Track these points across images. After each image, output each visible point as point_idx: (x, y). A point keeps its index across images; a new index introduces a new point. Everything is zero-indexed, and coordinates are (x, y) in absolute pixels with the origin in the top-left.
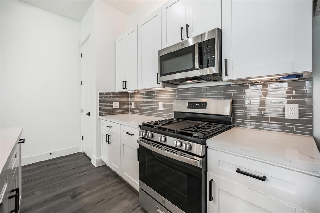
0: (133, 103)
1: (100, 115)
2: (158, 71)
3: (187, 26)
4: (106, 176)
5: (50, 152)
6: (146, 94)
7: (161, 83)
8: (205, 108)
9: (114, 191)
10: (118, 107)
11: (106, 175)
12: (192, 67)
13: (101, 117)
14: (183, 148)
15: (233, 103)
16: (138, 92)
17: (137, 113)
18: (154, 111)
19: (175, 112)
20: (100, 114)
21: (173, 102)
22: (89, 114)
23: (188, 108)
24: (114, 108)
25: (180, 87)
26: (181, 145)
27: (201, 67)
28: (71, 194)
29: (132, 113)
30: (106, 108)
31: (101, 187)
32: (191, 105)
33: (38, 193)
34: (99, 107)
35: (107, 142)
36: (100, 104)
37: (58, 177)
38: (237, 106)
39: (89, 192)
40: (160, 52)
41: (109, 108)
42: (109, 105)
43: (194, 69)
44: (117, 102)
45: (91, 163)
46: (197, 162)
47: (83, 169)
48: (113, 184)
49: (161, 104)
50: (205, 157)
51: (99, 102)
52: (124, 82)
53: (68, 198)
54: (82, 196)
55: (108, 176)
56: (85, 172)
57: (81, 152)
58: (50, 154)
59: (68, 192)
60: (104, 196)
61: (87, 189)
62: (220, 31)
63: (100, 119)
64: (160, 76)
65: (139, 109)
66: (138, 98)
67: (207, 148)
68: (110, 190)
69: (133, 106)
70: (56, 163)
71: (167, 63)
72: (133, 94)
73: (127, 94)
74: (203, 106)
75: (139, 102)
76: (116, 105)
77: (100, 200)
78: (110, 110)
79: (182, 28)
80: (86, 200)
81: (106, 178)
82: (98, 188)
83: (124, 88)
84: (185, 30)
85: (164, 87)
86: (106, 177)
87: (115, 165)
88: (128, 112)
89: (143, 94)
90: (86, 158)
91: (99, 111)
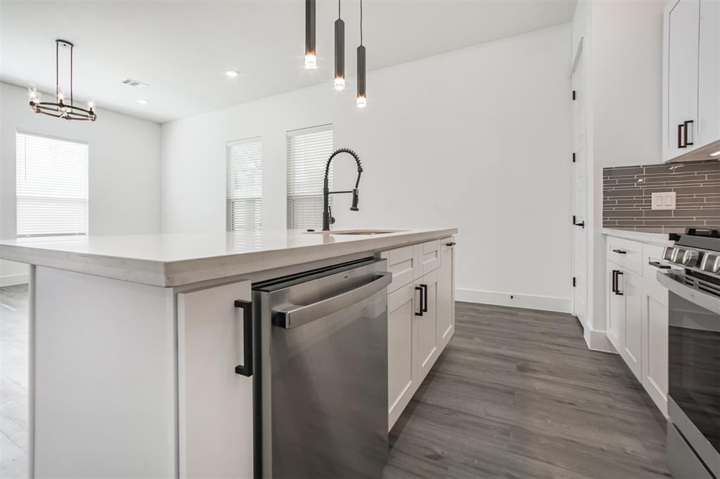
1: (606, 224)
4: (609, 374)
5: (512, 294)
9: (611, 407)
10: (673, 207)
11: (611, 373)
13: (606, 231)
20: (604, 223)
24: (654, 207)
28: (519, 364)
31: (583, 384)
33: (477, 340)
34: (604, 206)
35: (614, 291)
36: (604, 199)
37: (511, 334)
39: (551, 378)
41: (634, 208)
42: (635, 202)
44: (668, 190)
45: (584, 339)
47: (560, 341)
48: (618, 394)
51: (604, 192)
52: (683, 128)
53: (513, 367)
54: (535, 376)
55: (613, 376)
56: (561, 348)
57: (570, 314)
58: (512, 297)
59: (517, 359)
60: (581, 401)
61: (550, 372)
63: (606, 235)
68: (600, 399)
70: (517, 315)
76: (664, 201)
77: (568, 401)
78: (640, 213)
80: (538, 385)
81: (605, 377)
82: (573, 382)
83: (683, 144)
86: (607, 375)
87: (630, 354)
90: (578, 327)
91: (602, 215)
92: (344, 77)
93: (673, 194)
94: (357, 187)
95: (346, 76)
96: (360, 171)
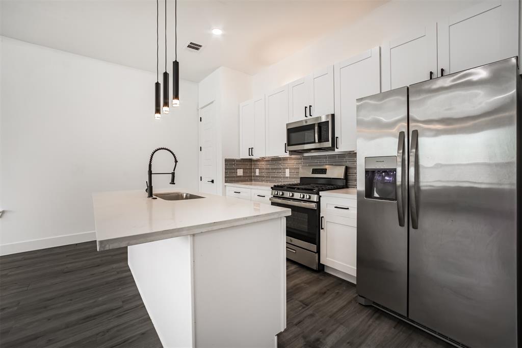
0: (257, 171)
1: (226, 182)
2: (286, 141)
3: (310, 106)
6: (271, 161)
7: (288, 152)
8: (326, 173)
10: (242, 175)
12: (313, 141)
13: (227, 184)
14: (305, 199)
15: (347, 169)
16: (263, 159)
17: (262, 181)
18: (281, 178)
19: (301, 178)
21: (299, 168)
22: (213, 181)
23: (312, 173)
24: (238, 175)
25: (306, 155)
26: (304, 197)
27: (320, 141)
29: (255, 180)
30: (232, 175)
32: (314, 171)
34: (225, 174)
36: (225, 171)
38: (351, 171)
40: (287, 125)
42: (234, 173)
43: (314, 142)
44: (241, 169)
46: (313, 206)
49: (287, 171)
50: (318, 203)
51: (225, 169)
52: (250, 150)
62: (333, 116)
63: (225, 186)
64: (288, 146)
65: (264, 177)
66: (263, 165)
67: (320, 197)
69: (257, 174)
71: (293, 135)
72: (257, 160)
73: (251, 160)
74: (324, 171)
75: (264, 169)
76: (240, 172)
78: (234, 177)
79: (306, 107)
83: (251, 154)
84: (308, 109)
85: (291, 155)
88: (251, 180)
89: (268, 161)
91: (224, 178)
92: (168, 107)
93: (242, 170)
94: (174, 170)
95: (169, 106)
96: (176, 161)
